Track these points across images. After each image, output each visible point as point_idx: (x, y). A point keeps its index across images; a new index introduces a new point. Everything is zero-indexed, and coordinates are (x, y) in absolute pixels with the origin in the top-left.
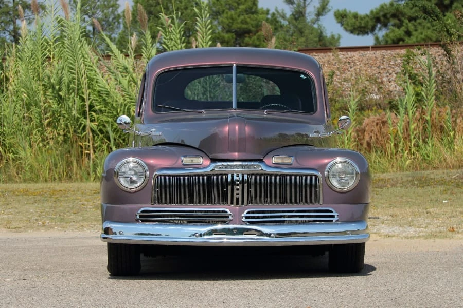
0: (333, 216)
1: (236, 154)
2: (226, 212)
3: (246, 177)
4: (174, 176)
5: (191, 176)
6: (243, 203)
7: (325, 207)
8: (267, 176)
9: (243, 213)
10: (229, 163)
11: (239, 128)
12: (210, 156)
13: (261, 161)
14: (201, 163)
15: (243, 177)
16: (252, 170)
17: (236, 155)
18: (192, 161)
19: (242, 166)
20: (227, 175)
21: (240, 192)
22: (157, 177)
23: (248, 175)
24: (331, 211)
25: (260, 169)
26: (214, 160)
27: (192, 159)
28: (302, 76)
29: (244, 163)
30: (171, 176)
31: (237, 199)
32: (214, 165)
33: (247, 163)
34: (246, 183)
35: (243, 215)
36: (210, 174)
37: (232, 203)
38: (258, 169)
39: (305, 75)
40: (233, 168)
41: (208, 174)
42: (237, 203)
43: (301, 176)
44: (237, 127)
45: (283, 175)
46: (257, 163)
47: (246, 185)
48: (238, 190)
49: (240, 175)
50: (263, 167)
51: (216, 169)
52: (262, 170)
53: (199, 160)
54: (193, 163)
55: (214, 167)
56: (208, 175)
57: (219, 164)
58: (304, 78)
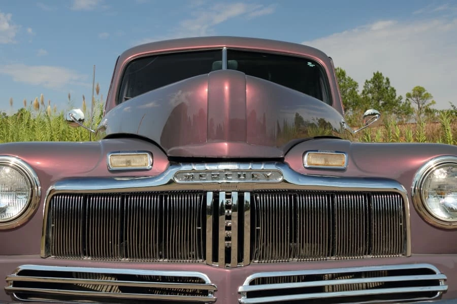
0: (436, 283)
1: (226, 145)
2: (201, 281)
3: (247, 197)
4: (87, 196)
5: (124, 195)
6: (240, 259)
7: (418, 263)
8: (295, 197)
9: (241, 284)
10: (209, 167)
11: (232, 90)
12: (168, 151)
13: (280, 161)
14: (149, 166)
15: (241, 198)
16: (261, 184)
17: (225, 147)
18: (128, 162)
19: (238, 174)
20: (204, 193)
21: (234, 233)
22: (53, 197)
23: (253, 193)
24: (430, 272)
25: (280, 179)
26: (175, 160)
27: (129, 158)
28: (309, 64)
29: (243, 167)
30: (81, 195)
31: (228, 251)
32: (175, 170)
33: (249, 166)
34: (247, 210)
35: (241, 289)
36: (167, 192)
37: (215, 258)
38: (274, 180)
39: (313, 62)
40: (218, 176)
41: (162, 192)
42: (228, 260)
43: (368, 194)
44: (227, 88)
45: (331, 194)
46: (272, 167)
47: (247, 214)
48: (228, 228)
49: (235, 195)
50: (287, 176)
51: (177, 181)
52: (285, 181)
53: (144, 161)
54: (130, 168)
55: (175, 176)
56: (162, 194)
57: (185, 168)
58: (312, 66)
